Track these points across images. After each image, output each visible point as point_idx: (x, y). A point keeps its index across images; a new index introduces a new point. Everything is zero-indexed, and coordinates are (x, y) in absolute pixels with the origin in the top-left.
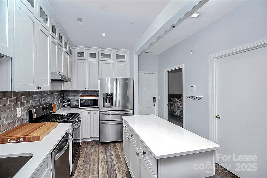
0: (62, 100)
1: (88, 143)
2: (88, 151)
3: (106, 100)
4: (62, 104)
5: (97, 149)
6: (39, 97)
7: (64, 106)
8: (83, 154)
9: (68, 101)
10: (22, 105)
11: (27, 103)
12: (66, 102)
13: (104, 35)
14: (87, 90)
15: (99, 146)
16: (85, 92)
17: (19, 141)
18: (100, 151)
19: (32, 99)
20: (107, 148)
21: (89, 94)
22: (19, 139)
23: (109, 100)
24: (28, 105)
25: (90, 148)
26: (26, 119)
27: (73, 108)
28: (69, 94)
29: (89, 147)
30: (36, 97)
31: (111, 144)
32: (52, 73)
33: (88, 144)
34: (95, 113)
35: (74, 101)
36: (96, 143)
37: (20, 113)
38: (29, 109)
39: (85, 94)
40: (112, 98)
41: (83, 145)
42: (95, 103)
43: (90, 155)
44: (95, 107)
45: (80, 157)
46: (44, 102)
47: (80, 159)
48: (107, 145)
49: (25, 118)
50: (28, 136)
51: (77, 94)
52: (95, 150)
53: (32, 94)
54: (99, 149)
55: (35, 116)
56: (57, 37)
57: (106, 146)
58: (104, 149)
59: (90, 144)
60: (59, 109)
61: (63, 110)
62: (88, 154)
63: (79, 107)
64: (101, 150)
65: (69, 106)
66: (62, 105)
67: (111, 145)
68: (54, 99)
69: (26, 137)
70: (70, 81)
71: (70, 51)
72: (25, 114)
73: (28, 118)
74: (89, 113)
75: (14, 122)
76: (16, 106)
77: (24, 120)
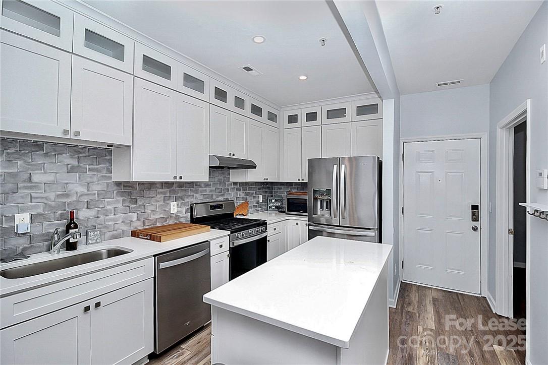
3: (322, 202)
4: (267, 204)
6: (212, 191)
7: (271, 207)
9: (278, 199)
10: (179, 198)
11: (187, 196)
12: (273, 201)
13: (303, 78)
14: (300, 181)
17: (146, 237)
19: (197, 193)
22: (147, 235)
23: (327, 203)
24: (189, 200)
26: (186, 217)
27: (281, 212)
30: (206, 190)
37: (175, 208)
38: (190, 206)
46: (221, 198)
49: (185, 215)
55: (196, 216)
56: (230, 103)
60: (258, 211)
63: (285, 212)
65: (279, 208)
66: (267, 206)
68: (247, 194)
69: (153, 235)
70: (255, 167)
72: (184, 211)
73: (189, 217)
74: (297, 224)
75: (166, 219)
76: (169, 199)
77: (181, 218)
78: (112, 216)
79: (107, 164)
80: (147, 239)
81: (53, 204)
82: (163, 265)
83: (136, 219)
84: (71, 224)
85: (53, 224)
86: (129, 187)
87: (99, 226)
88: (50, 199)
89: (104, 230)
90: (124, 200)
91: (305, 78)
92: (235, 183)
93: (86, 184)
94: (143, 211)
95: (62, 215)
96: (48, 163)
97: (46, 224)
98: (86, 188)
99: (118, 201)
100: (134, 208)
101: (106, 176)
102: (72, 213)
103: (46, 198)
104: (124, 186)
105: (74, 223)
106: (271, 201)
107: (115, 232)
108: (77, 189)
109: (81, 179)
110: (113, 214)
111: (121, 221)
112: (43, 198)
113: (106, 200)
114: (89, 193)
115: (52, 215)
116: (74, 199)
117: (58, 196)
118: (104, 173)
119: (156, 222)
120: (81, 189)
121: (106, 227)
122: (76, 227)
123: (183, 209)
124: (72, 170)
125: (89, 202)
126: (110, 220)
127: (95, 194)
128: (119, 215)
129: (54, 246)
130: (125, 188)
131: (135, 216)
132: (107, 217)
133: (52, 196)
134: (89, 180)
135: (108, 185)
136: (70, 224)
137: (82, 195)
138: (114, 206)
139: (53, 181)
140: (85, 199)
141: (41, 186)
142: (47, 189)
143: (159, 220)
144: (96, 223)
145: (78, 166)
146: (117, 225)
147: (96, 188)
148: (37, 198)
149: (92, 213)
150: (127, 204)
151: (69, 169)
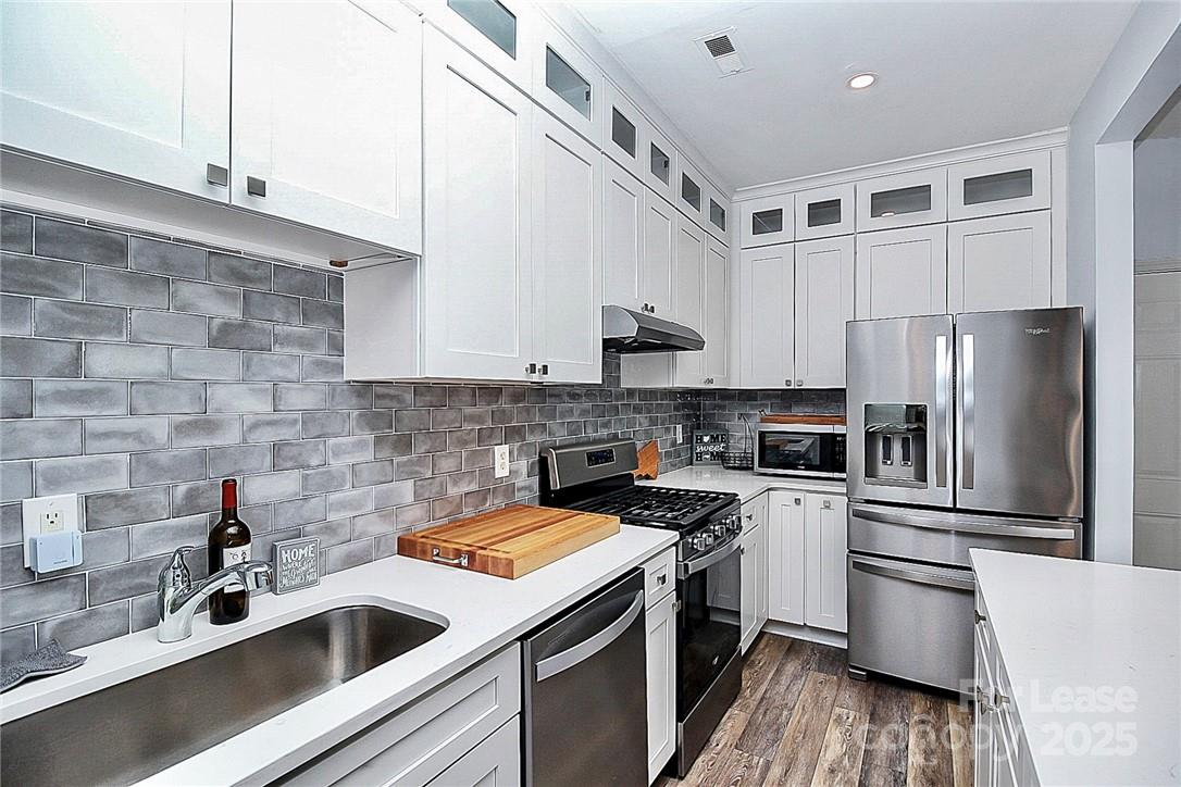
0: (692, 433)
1: (794, 647)
2: (782, 689)
3: (887, 442)
4: (691, 448)
5: (828, 693)
6: (584, 412)
7: (700, 456)
8: (750, 696)
9: (718, 436)
10: (513, 434)
11: (532, 429)
12: (706, 439)
13: (862, 82)
14: (792, 387)
15: (844, 685)
16: (790, 399)
17: (456, 561)
18: (837, 710)
19: (554, 418)
20: (881, 712)
21: (809, 410)
22: (458, 553)
23: (905, 442)
24: (535, 439)
25: (796, 677)
26: (529, 488)
27: (734, 468)
28: (723, 407)
29: (791, 668)
30: (572, 411)
31: (916, 696)
32: (609, 312)
33: (789, 649)
34: (827, 507)
35: (742, 438)
36: (832, 664)
37: (504, 461)
38: (540, 453)
39: (789, 408)
40: (920, 435)
41: (767, 650)
42: (830, 455)
43: (785, 713)
44: (830, 475)
45: (734, 701)
46: (603, 433)
47: (734, 711)
48: (892, 691)
49: (527, 483)
50: (485, 549)
51: (752, 408)
52: (818, 695)
53: (553, 399)
54: (841, 698)
55: (556, 483)
56: (642, 160)
57: (879, 697)
58: (863, 705)
59: (798, 653)
60: (674, 466)
61: (694, 475)
62: (777, 704)
63: (752, 468)
64: (848, 704)
65: (721, 458)
66: (692, 454)
67: (913, 704)
68: (653, 422)
69: (474, 553)
70: (698, 344)
71: (719, 215)
72: (525, 471)
73: (536, 487)
74: (797, 501)
75: (482, 495)
76: (490, 437)
77: (518, 490)
78: (348, 493)
79: (331, 322)
80: (459, 566)
81: (163, 458)
82: (549, 667)
83: (410, 498)
84: (228, 530)
85: (165, 529)
86: (392, 397)
87: (309, 528)
88: (153, 439)
89: (325, 540)
90: (378, 441)
91: (868, 80)
92: (631, 392)
93: (269, 385)
94: (429, 475)
95: (192, 495)
96: (143, 311)
97: (138, 530)
98: (270, 398)
99: (361, 445)
100: (404, 464)
101: (327, 362)
102: (229, 488)
103: (137, 436)
104: (378, 397)
105: (239, 523)
106: (701, 439)
107: (353, 546)
108: (240, 402)
109: (254, 369)
110: (348, 485)
111: (371, 506)
112: (125, 435)
113: (332, 441)
114: (276, 416)
115: (162, 498)
116: (230, 437)
117: (180, 429)
118: (321, 352)
119: (459, 506)
120: (253, 404)
121: (330, 529)
122: (243, 537)
123: (523, 465)
124: (223, 338)
125: (277, 448)
126: (342, 505)
127: (295, 422)
128: (366, 489)
129: (172, 612)
130: (379, 402)
131: (407, 489)
132: (333, 497)
133: (159, 428)
134: (279, 372)
135: (334, 390)
136: (224, 525)
137: (255, 426)
138: (353, 461)
139: (162, 375)
140: (267, 436)
141: (122, 389)
142: (142, 405)
143: (469, 500)
144: (301, 517)
145: (244, 326)
146: (360, 522)
147: (300, 399)
148: (107, 435)
149: (286, 484)
150: (386, 453)
151: (214, 332)
